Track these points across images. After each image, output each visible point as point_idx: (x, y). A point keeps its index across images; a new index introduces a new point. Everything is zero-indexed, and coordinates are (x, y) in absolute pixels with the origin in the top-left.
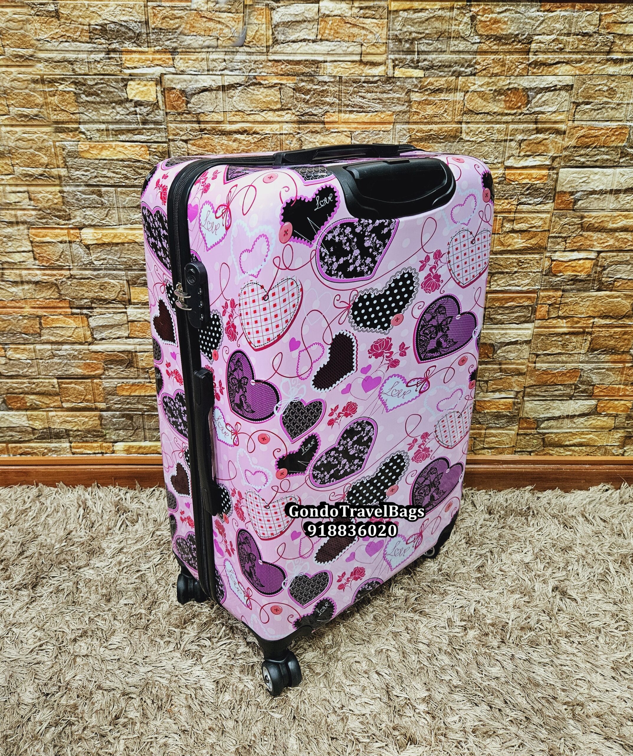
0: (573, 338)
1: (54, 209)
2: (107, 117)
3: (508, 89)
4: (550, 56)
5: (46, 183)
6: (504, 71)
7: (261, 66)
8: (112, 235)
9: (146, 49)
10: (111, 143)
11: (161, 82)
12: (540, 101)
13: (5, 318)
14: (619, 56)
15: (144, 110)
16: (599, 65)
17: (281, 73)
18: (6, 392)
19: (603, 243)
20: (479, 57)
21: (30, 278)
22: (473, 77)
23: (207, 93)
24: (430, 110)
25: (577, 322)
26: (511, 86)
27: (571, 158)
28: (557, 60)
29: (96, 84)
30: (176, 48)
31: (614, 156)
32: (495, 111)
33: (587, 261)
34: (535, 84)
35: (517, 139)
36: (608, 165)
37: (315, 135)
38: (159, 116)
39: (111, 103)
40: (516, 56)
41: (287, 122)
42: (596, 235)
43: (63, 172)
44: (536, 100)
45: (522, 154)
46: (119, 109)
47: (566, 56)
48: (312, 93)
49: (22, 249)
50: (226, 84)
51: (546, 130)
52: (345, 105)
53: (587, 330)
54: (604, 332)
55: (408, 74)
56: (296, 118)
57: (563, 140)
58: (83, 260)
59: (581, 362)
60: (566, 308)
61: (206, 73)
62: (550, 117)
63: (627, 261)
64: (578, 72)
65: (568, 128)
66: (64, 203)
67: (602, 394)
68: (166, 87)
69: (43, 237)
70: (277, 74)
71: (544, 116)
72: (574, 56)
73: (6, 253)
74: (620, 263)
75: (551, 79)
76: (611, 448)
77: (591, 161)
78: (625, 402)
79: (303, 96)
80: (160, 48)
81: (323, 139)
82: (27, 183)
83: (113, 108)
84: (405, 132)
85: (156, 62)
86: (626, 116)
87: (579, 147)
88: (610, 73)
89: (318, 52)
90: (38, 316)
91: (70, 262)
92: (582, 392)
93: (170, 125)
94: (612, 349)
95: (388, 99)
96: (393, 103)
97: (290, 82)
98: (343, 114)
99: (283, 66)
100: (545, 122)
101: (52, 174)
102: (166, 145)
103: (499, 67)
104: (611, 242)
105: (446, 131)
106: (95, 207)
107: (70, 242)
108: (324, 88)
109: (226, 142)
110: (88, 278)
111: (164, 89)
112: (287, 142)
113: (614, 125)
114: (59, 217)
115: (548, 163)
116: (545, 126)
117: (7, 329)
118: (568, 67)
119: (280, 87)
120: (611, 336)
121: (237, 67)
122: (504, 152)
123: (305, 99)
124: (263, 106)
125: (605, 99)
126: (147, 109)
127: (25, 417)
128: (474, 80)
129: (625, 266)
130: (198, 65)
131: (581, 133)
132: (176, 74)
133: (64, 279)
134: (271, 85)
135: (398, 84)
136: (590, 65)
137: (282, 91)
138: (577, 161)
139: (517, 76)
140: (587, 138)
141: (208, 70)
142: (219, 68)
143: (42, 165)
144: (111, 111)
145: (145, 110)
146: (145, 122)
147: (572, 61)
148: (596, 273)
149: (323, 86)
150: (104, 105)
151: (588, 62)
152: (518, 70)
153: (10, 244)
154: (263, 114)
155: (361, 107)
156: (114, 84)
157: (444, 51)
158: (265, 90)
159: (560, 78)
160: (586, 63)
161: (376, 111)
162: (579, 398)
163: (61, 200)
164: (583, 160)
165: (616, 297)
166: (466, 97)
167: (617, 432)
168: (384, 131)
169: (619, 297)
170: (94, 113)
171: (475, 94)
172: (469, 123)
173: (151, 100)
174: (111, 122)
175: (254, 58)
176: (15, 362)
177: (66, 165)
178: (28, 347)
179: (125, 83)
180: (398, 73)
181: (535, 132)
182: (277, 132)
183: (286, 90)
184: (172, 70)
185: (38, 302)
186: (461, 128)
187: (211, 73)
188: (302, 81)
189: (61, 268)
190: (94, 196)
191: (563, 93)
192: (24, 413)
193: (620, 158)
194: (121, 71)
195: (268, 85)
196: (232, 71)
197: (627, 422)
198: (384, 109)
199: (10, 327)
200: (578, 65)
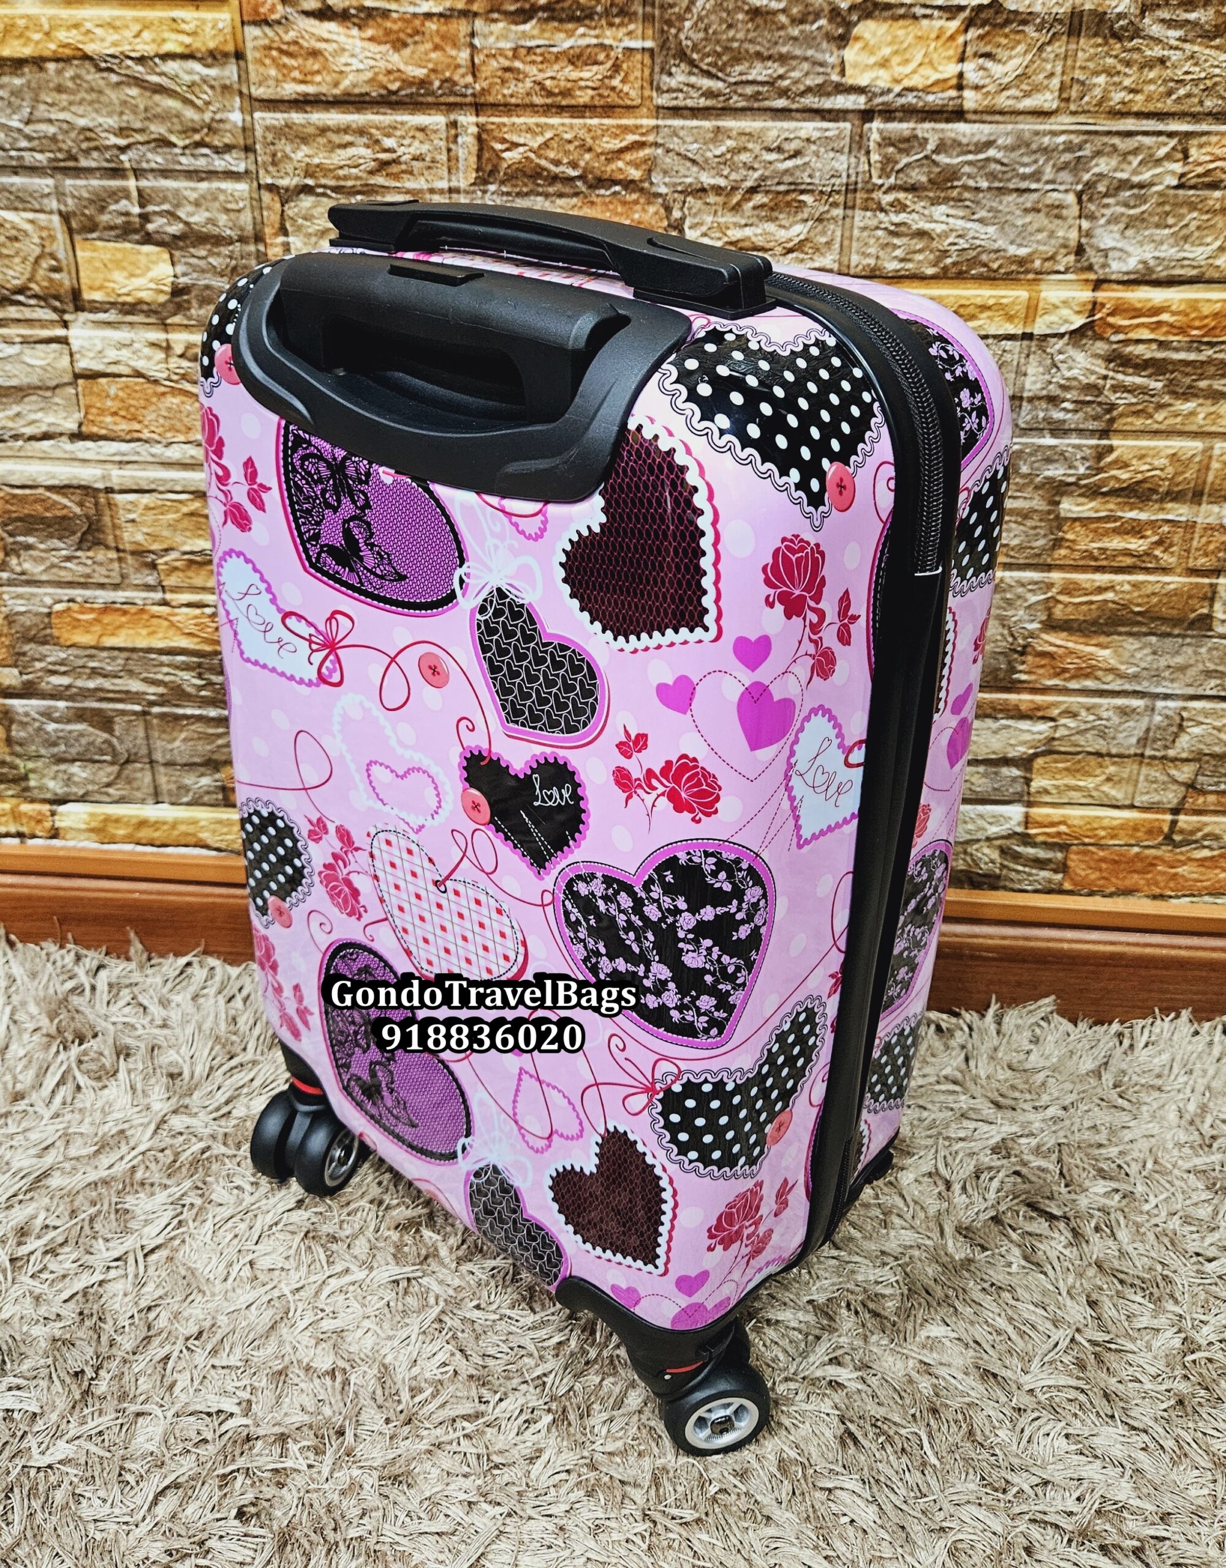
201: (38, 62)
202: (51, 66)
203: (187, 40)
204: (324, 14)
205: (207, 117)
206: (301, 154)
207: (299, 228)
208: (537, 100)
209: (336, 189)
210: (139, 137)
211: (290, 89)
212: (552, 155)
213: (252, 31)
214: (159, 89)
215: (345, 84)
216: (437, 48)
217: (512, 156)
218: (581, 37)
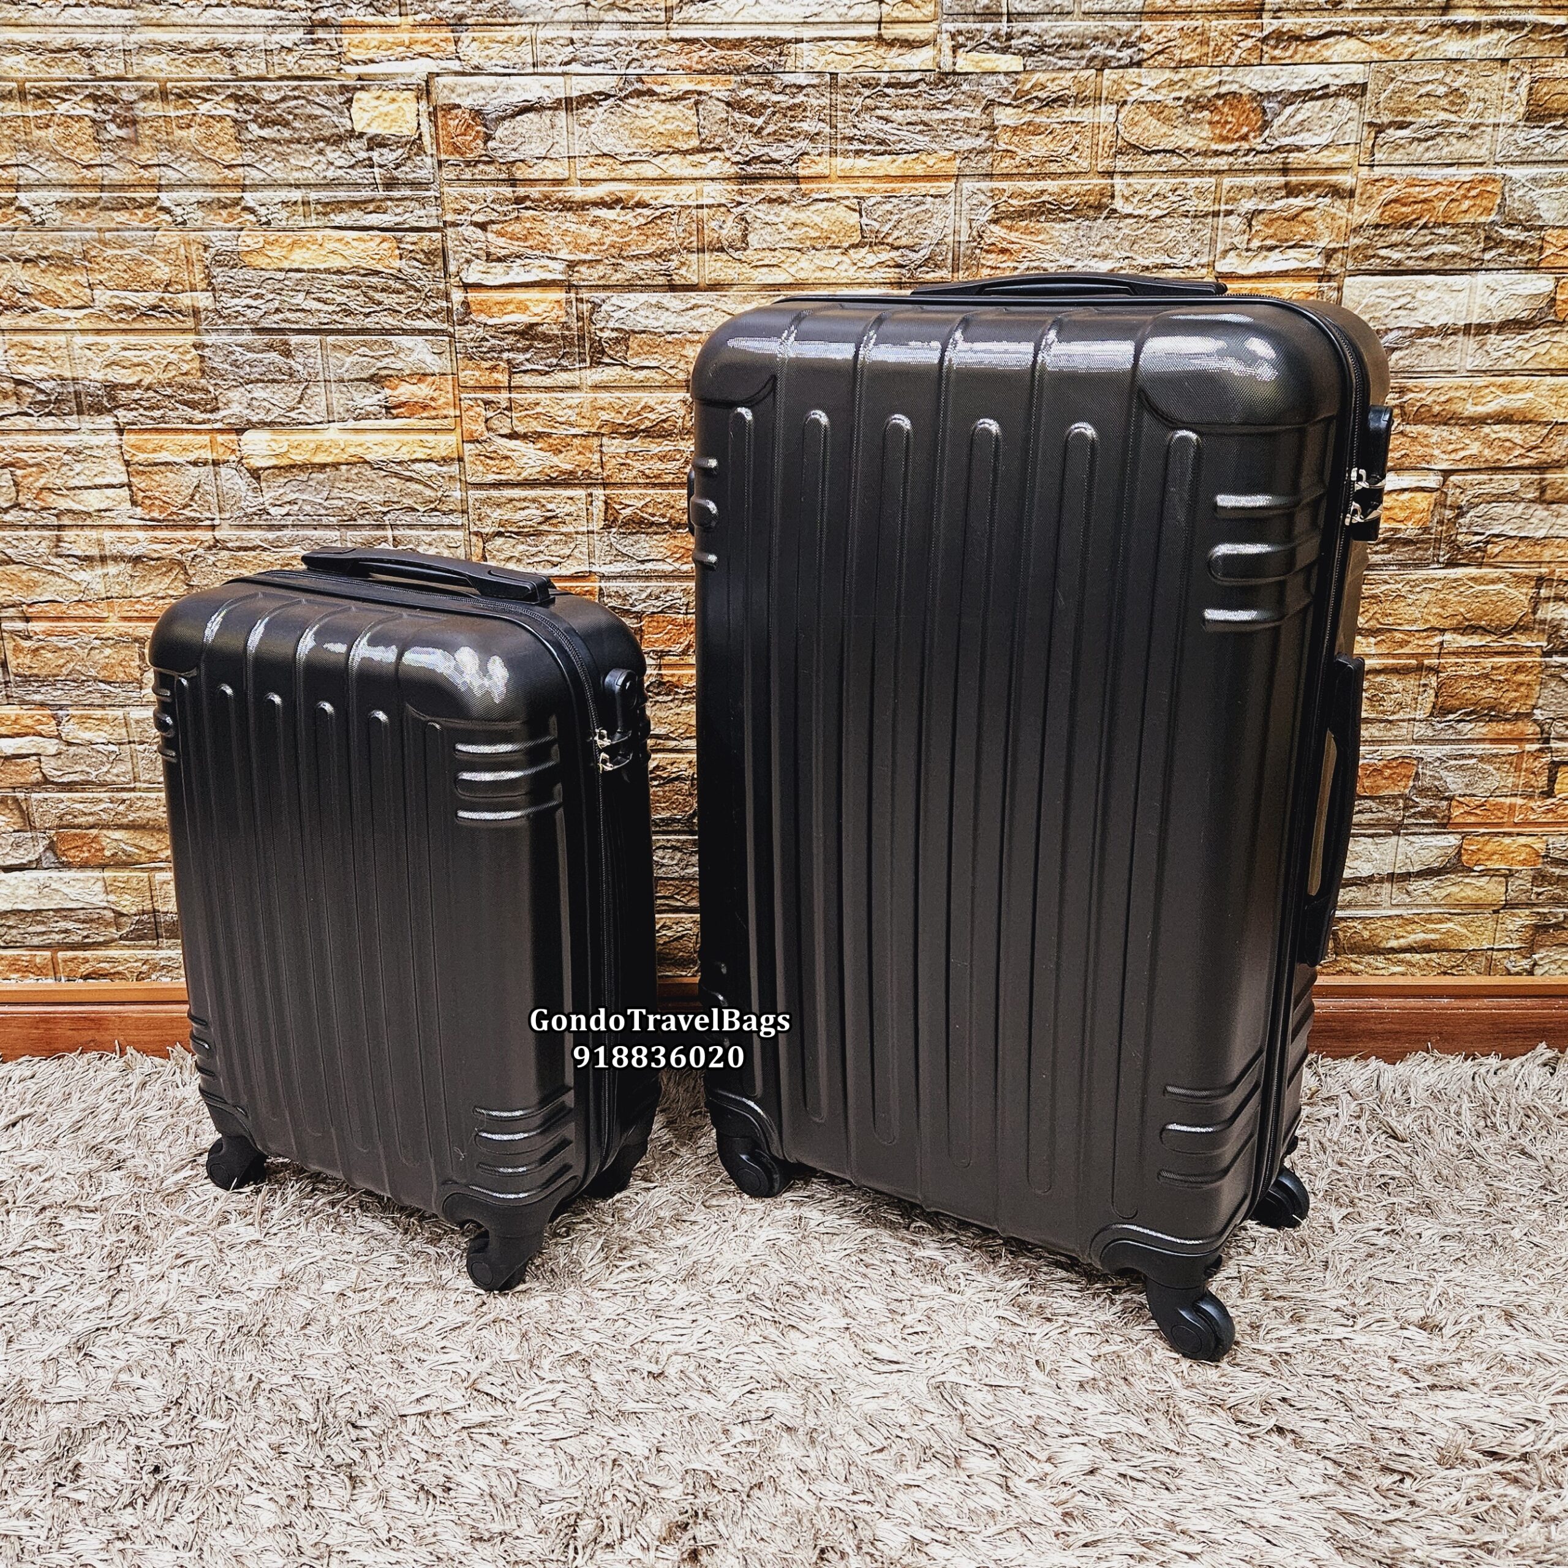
0: (1394, 682)
1: (182, 386)
2: (305, 173)
3: (1218, 96)
4: (1310, 20)
5: (164, 326)
6: (1207, 54)
7: (654, 52)
8: (312, 445)
9: (397, 20)
10: (313, 233)
11: (428, 93)
12: (1292, 122)
13: (61, 645)
14: (1471, 16)
15: (389, 156)
16: (1424, 37)
17: (700, 67)
18: (57, 822)
19: (1455, 451)
20: (1148, 27)
21: (121, 547)
22: (1137, 70)
23: (531, 115)
24: (1039, 147)
25: (1403, 643)
26: (1223, 90)
27: (1370, 252)
28: (1327, 28)
29: (283, 99)
30: (462, 17)
31: (1471, 246)
32: (1189, 145)
33: (1420, 495)
34: (1278, 83)
35: (1243, 210)
36: (1457, 266)
37: (777, 208)
38: (424, 168)
39: (316, 141)
40: (1231, 22)
41: (712, 179)
42: (1437, 433)
43: (204, 300)
44: (1282, 119)
45: (1256, 243)
46: (332, 153)
47: (1347, 19)
48: (769, 111)
49: (105, 482)
50: (575, 94)
51: (1311, 187)
52: (844, 138)
53: (1426, 662)
54: (1469, 667)
55: (988, 66)
56: (734, 170)
57: (1350, 210)
58: (243, 504)
59: (1417, 742)
60: (1376, 608)
61: (530, 70)
62: (1318, 158)
63: (1513, 494)
64: (1376, 55)
65: (1360, 183)
66: (203, 372)
67: (1472, 819)
68: (440, 103)
69: (154, 451)
70: (690, 71)
71: (1302, 155)
72: (1366, 20)
73: (68, 489)
74: (1498, 498)
75: (1314, 71)
76: (1500, 955)
77: (1417, 259)
78: (1530, 840)
79: (749, 119)
80: (428, 17)
81: (794, 216)
82: (122, 326)
83: (321, 152)
84: (983, 198)
85: (418, 48)
86: (1492, 153)
87: (1386, 227)
88: (1450, 55)
89: (782, 19)
90: (136, 640)
91: (215, 510)
92: (1423, 815)
93: (446, 189)
94: (1492, 708)
95: (943, 122)
96: (954, 131)
97: (719, 88)
98: (838, 161)
99: (703, 53)
100: (1305, 171)
101: (179, 305)
102: (439, 235)
103: (1194, 45)
104: (1475, 448)
105: (1078, 195)
106: (274, 381)
107: (215, 463)
108: (796, 101)
109: (573, 227)
110: (253, 549)
111: (435, 108)
112: (713, 224)
113: (1465, 174)
114: (192, 405)
115: (1317, 263)
116: (1305, 178)
117: (65, 671)
118: (1353, 44)
119: (697, 99)
120: (1486, 676)
121: (600, 57)
122: (1213, 242)
123: (752, 126)
124: (659, 144)
125: (1443, 116)
126: (395, 155)
127: (100, 884)
128: (1139, 76)
129: (1512, 505)
130: (512, 54)
131: (1391, 193)
132: (463, 74)
133: (200, 551)
134: (675, 95)
135: (965, 87)
136: (1403, 39)
137: (701, 107)
138: (1383, 258)
139: (1236, 66)
140: (1404, 205)
141: (534, 65)
142: (559, 59)
143: (155, 284)
144: (316, 159)
145: (392, 156)
146: (390, 184)
147: (1361, 30)
148: (1441, 522)
149: (794, 95)
150: (299, 147)
151: (1400, 32)
152: (1238, 52)
153: (78, 467)
154: (658, 160)
155: (882, 142)
156: (323, 98)
157: (1068, 13)
158: (664, 106)
159: (1335, 69)
160: (1395, 34)
161: (917, 151)
162: (1416, 830)
163: (196, 364)
164: (1396, 255)
165: (1493, 582)
166: (1121, 116)
167: (1514, 915)
168: (936, 197)
169: (1499, 580)
170: (276, 164)
171: (1143, 107)
172: (1129, 174)
173: (406, 132)
174: (315, 185)
175: (638, 34)
176: (80, 750)
177: (210, 284)
178: (111, 713)
179: (349, 95)
180: (965, 62)
181: (1283, 193)
182: (690, 203)
183: (711, 105)
184: (455, 65)
185: (138, 607)
186: (1112, 186)
187: (540, 70)
188: (747, 84)
189: (193, 524)
190: (274, 356)
191: (1344, 102)
192: (97, 874)
193: (1484, 250)
194: (338, 70)
195: (669, 96)
196: (587, 64)
197: (1535, 889)
198: (934, 146)
199: (71, 665)
200: (1375, 38)
201: (336, 466)
202: (344, 467)
203: (429, 451)
204: (513, 436)
205: (439, 494)
206: (496, 514)
207: (494, 557)
208: (640, 481)
209: (516, 533)
210: (396, 506)
211: (491, 478)
212: (650, 511)
213: (468, 446)
214: (410, 479)
215: (524, 475)
216: (580, 453)
217: (628, 511)
218: (666, 446)
